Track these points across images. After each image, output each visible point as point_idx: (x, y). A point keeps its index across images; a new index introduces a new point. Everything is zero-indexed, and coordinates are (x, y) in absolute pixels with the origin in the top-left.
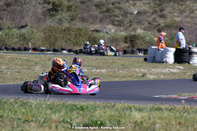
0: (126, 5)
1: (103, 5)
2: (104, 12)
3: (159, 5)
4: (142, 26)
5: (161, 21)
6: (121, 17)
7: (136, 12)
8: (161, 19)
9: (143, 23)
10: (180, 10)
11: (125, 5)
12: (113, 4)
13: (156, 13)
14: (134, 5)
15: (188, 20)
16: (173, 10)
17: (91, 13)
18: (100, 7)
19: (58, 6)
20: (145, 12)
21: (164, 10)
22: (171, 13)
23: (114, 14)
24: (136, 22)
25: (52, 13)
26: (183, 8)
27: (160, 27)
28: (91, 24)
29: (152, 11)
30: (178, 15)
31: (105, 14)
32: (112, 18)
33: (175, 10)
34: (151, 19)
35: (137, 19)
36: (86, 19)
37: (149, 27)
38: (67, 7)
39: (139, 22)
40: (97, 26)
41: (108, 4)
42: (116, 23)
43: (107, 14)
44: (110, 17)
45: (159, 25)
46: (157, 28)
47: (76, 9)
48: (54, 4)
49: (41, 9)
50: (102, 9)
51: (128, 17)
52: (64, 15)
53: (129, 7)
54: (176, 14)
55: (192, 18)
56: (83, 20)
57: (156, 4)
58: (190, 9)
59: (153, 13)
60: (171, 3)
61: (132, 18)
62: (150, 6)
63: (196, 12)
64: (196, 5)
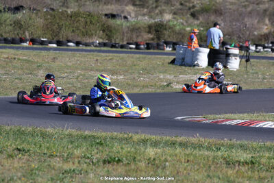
4: (173, 8)
5: (197, 2)
9: (173, 3)
24: (165, 3)
37: (181, 9)
39: (168, 3)
40: (113, 8)
42: (138, 3)
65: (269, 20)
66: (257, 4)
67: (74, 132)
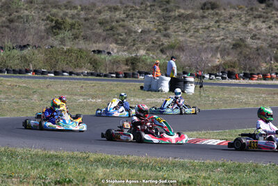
1: (107, 22)
2: (107, 30)
3: (164, 23)
4: (146, 46)
6: (125, 36)
7: (140, 31)
8: (165, 38)
9: (146, 42)
10: (185, 29)
11: (129, 23)
12: (117, 22)
13: (160, 32)
14: (138, 23)
15: (193, 39)
16: (177, 28)
17: (95, 31)
18: (104, 25)
19: (61, 24)
20: (149, 31)
21: (169, 28)
22: (175, 32)
23: (118, 32)
24: (140, 41)
25: (55, 31)
26: (188, 27)
27: (164, 46)
28: (94, 42)
29: (156, 30)
30: (182, 34)
31: (108, 32)
32: (116, 36)
33: (179, 29)
34: (154, 38)
35: (141, 38)
36: (90, 38)
37: (153, 47)
38: (70, 25)
39: (143, 41)
40: (100, 46)
41: (112, 22)
42: (119, 42)
43: (111, 32)
44: (114, 35)
45: (163, 44)
47: (79, 27)
48: (56, 22)
49: (44, 26)
50: (106, 26)
51: (131, 36)
52: (66, 34)
53: (133, 25)
54: (180, 33)
55: (196, 37)
56: (85, 38)
57: (160, 22)
58: (195, 28)
59: (157, 32)
60: (176, 22)
61: (136, 37)
62: (155, 25)
63: (201, 31)
64: (201, 24)
65: (221, 55)
66: (212, 42)
67: (40, 152)
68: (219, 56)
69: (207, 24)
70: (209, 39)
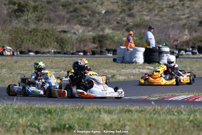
0: (94, 4)
1: (70, 4)
2: (71, 12)
3: (127, 4)
4: (111, 26)
5: (130, 21)
6: (88, 17)
7: (103, 12)
8: (130, 18)
9: (111, 22)
10: (149, 8)
11: (92, 5)
12: (80, 3)
13: (124, 12)
14: (102, 4)
15: (157, 18)
16: (141, 8)
17: (58, 13)
18: (67, 7)
19: (24, 7)
20: (113, 12)
21: (133, 8)
22: (139, 12)
23: (82, 13)
24: (105, 22)
25: (17, 14)
26: (152, 6)
27: (129, 26)
28: (58, 24)
29: (119, 10)
30: (147, 13)
31: (72, 14)
32: (80, 18)
33: (143, 9)
34: (119, 19)
35: (106, 18)
36: (53, 20)
37: (118, 27)
38: (33, 7)
39: (108, 22)
40: (65, 27)
41: (76, 4)
42: (84, 23)
43: (75, 14)
44: (78, 17)
45: (127, 24)
46: (126, 27)
47: (42, 9)
48: (19, 5)
49: (7, 10)
50: (69, 8)
51: (95, 17)
52: (30, 16)
53: (97, 6)
54: (145, 13)
55: (161, 16)
56: (50, 20)
57: (124, 2)
58: (159, 8)
59: (121, 12)
60: (140, 2)
61: (100, 18)
62: (118, 5)
63: (165, 10)
64: (165, 3)
65: (188, 32)
66: (177, 21)
68: (186, 32)
69: (171, 3)
70: (174, 17)
